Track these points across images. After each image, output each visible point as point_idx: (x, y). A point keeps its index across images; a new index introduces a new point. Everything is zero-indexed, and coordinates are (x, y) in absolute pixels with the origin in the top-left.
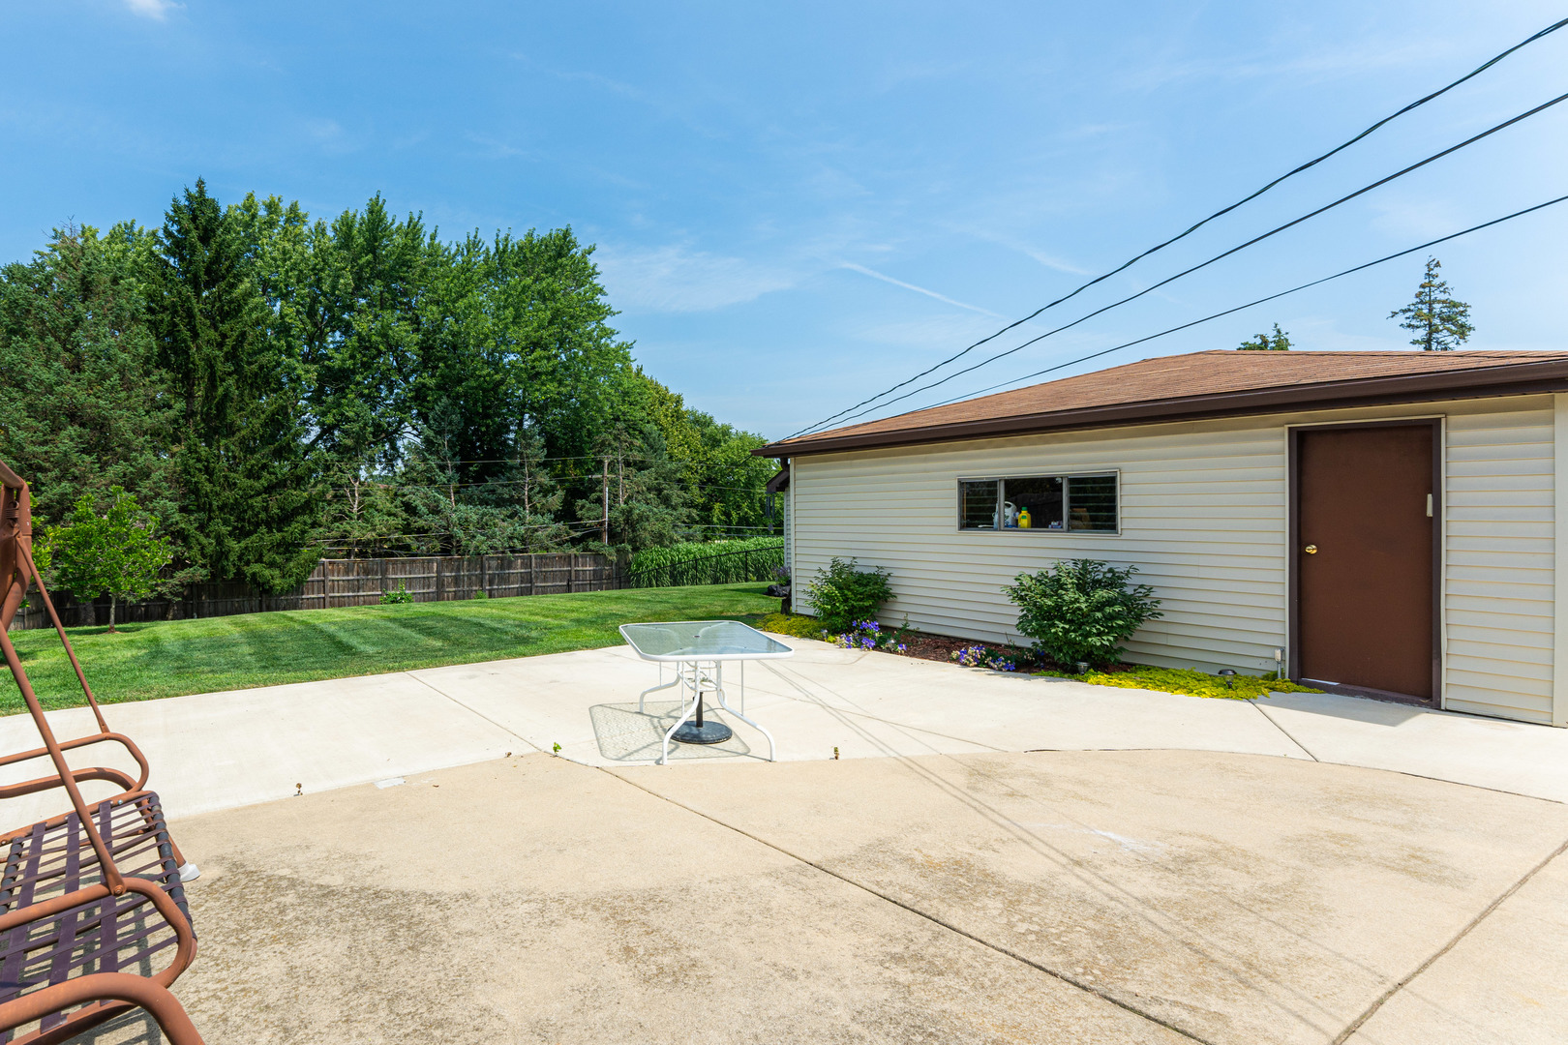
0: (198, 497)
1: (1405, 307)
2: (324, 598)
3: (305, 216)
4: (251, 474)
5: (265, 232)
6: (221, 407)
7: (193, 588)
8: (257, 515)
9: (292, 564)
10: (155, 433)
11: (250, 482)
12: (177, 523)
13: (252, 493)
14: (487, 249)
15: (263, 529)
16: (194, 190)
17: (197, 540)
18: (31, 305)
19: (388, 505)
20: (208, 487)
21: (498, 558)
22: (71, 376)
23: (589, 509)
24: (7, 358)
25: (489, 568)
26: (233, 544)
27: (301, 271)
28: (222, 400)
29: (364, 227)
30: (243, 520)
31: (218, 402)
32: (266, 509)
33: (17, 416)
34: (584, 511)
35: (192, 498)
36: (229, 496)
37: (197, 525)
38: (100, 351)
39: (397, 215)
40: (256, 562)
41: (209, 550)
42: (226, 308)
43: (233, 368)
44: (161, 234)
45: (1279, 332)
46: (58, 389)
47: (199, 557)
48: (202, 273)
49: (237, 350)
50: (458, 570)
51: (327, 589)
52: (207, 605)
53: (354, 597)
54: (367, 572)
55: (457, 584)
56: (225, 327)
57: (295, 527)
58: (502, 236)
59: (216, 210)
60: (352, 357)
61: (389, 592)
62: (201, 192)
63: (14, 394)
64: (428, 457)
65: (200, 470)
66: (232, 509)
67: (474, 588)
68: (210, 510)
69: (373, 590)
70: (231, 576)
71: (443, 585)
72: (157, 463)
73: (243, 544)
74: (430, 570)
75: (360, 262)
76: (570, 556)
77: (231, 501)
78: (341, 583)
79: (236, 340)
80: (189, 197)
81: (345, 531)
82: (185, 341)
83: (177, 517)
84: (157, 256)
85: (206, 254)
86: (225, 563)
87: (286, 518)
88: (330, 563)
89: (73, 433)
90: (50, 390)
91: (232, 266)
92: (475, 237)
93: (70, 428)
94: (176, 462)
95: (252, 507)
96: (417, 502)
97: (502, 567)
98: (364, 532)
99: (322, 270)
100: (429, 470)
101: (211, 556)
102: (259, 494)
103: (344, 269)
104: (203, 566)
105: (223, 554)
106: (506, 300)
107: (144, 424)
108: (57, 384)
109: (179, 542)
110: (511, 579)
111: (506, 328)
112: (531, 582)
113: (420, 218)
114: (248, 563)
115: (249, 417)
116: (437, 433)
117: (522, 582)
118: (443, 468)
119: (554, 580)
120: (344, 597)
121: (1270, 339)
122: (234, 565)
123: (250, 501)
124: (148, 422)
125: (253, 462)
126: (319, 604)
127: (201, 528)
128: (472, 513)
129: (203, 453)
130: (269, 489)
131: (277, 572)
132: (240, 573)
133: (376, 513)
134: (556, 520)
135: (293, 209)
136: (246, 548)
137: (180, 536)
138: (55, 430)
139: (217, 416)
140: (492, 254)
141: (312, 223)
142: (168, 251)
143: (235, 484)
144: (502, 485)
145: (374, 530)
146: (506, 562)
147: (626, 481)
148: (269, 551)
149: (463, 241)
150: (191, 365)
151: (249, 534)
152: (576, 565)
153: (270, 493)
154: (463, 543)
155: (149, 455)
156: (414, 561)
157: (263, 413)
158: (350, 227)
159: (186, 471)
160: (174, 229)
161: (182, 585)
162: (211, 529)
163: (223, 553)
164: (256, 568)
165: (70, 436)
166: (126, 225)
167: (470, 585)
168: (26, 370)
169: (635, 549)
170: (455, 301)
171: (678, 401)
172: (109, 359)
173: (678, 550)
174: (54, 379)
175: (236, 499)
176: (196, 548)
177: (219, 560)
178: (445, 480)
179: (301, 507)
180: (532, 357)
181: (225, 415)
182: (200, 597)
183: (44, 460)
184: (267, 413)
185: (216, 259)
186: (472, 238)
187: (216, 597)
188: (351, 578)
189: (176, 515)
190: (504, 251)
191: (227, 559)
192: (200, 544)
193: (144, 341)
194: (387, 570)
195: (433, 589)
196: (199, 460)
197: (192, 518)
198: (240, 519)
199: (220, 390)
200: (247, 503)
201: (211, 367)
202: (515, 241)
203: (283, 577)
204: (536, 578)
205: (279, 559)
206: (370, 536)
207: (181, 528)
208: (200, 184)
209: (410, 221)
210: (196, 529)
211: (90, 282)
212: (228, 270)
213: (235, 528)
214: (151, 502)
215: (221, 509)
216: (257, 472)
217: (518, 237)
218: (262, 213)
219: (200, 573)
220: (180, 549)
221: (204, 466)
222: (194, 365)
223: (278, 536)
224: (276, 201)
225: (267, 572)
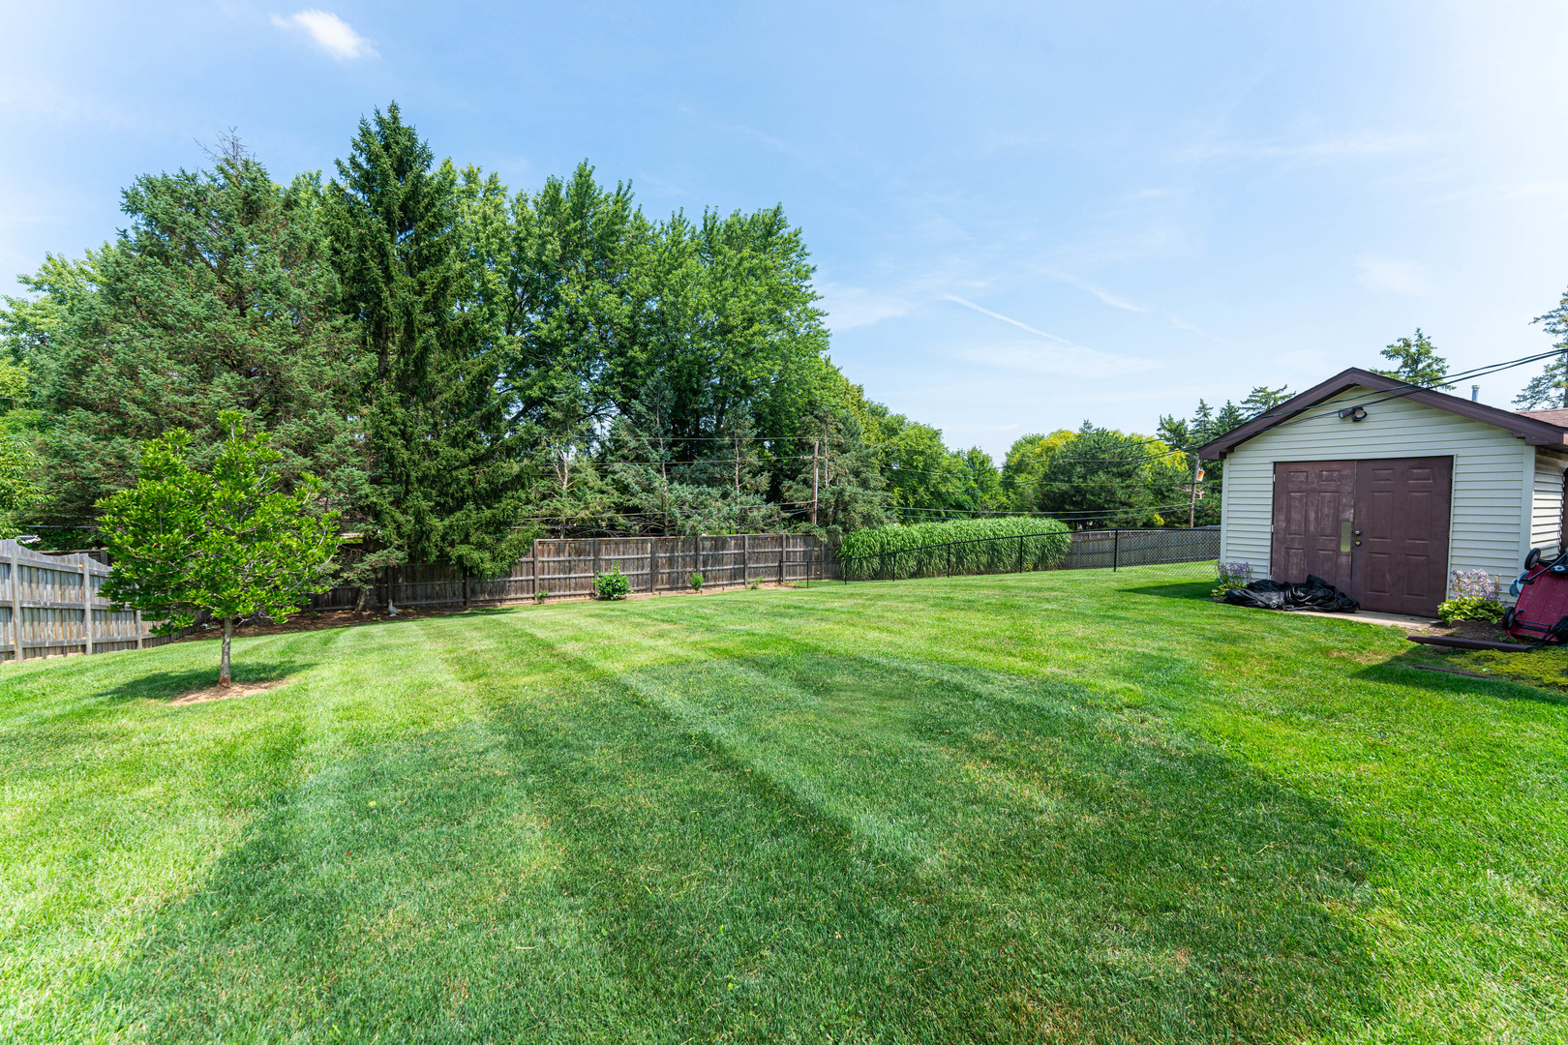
0: (392, 466)
1: (1547, 314)
2: (533, 581)
3: (505, 189)
4: (454, 442)
5: (464, 200)
6: (421, 362)
7: (389, 573)
8: (462, 490)
9: (503, 546)
10: (340, 391)
11: (455, 451)
12: (367, 496)
13: (457, 464)
14: (694, 228)
15: (470, 505)
16: (386, 116)
17: (392, 517)
18: (175, 222)
19: (599, 482)
20: (405, 455)
21: (712, 539)
22: (228, 311)
23: (796, 490)
24: (139, 283)
25: (703, 549)
26: (438, 524)
27: (502, 240)
28: (422, 353)
29: (572, 192)
30: (446, 495)
31: (417, 357)
32: (471, 482)
33: (152, 356)
34: (791, 492)
35: (386, 468)
36: (428, 465)
37: (391, 499)
38: (266, 283)
39: (604, 184)
40: (462, 542)
41: (407, 529)
42: (425, 252)
43: (433, 319)
44: (347, 164)
45: (1420, 336)
46: (210, 325)
47: (394, 537)
48: (396, 208)
49: (438, 299)
50: (672, 551)
51: (537, 570)
52: (404, 588)
53: (565, 579)
54: (579, 553)
55: (671, 566)
56: (424, 274)
57: (506, 503)
58: (710, 213)
59: (411, 137)
60: (559, 327)
61: (602, 574)
62: (395, 119)
63: (150, 329)
64: (640, 433)
65: (395, 435)
66: (434, 482)
67: (688, 569)
68: (408, 482)
69: (585, 571)
70: (433, 558)
71: (657, 566)
72: (340, 423)
73: (447, 522)
74: (644, 551)
75: (568, 228)
76: (781, 537)
77: (433, 472)
78: (551, 564)
79: (438, 287)
80: (381, 122)
81: (555, 509)
82: (375, 281)
83: (367, 489)
84: (342, 190)
85: (399, 188)
86: (426, 544)
87: (496, 493)
88: (540, 543)
89: (229, 380)
90: (199, 325)
91: (431, 204)
92: (680, 216)
93: (225, 374)
94: (365, 424)
95: (457, 480)
96: (629, 480)
97: (716, 548)
98: (577, 510)
99: (525, 240)
100: (642, 447)
101: (409, 536)
102: (464, 465)
103: (551, 235)
104: (399, 548)
105: (423, 534)
106: (724, 271)
107: (325, 377)
108: (208, 319)
109: (370, 519)
110: (725, 560)
111: (725, 299)
112: (744, 563)
113: (629, 187)
114: (452, 544)
115: (450, 376)
116: (648, 408)
117: (735, 563)
118: (655, 445)
119: (766, 561)
120: (554, 579)
121: (1413, 343)
122: (436, 546)
123: (454, 473)
124: (329, 374)
125: (458, 428)
126: (528, 586)
127: (397, 503)
128: (686, 492)
129: (399, 415)
130: (475, 461)
131: (487, 555)
132: (444, 558)
133: (587, 490)
134: (767, 501)
135: (493, 180)
136: (451, 526)
137: (374, 513)
138: (207, 378)
139: (416, 373)
140: (698, 232)
141: (513, 194)
142: (355, 185)
143: (437, 453)
144: (713, 464)
145: (587, 508)
146: (720, 543)
147: (831, 463)
148: (477, 530)
149: (668, 220)
150: (383, 312)
151: (451, 511)
152: (788, 546)
153: (476, 464)
154: (679, 523)
155: (330, 413)
156: (628, 541)
157: (469, 374)
158: (557, 190)
159: (378, 435)
160: (362, 160)
161: (374, 570)
162: (410, 504)
163: (423, 532)
164: (463, 550)
165: (225, 384)
166: (311, 176)
167: (684, 566)
168: (165, 300)
169: (846, 531)
170: (669, 272)
171: (860, 390)
172: (279, 293)
173: (885, 532)
174: (204, 312)
175: (439, 470)
176: (391, 527)
177: (419, 540)
178: (658, 457)
179: (512, 482)
180: (751, 331)
181: (425, 373)
182: (396, 579)
183: (191, 414)
184: (474, 373)
185: (414, 195)
186: (676, 217)
187: (414, 579)
188: (562, 558)
189: (366, 486)
190: (712, 229)
191: (428, 539)
192: (395, 522)
193: (323, 278)
194: (600, 550)
195: (647, 570)
196: (393, 423)
197: (386, 491)
198: (441, 494)
199: (419, 344)
200: (451, 476)
201: (408, 313)
202: (722, 219)
203: (493, 559)
204: (750, 559)
205: (488, 539)
206: (584, 514)
207: (372, 502)
208: (394, 109)
209: (620, 189)
210: (391, 503)
211: (255, 202)
212: (427, 209)
213: (438, 504)
214: (333, 469)
215: (420, 481)
216: (462, 441)
217: (724, 217)
218: (460, 182)
219: (396, 557)
220: (371, 527)
221: (400, 430)
222: (387, 312)
223: (488, 513)
224: (476, 171)
225: (476, 555)
